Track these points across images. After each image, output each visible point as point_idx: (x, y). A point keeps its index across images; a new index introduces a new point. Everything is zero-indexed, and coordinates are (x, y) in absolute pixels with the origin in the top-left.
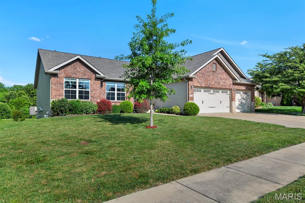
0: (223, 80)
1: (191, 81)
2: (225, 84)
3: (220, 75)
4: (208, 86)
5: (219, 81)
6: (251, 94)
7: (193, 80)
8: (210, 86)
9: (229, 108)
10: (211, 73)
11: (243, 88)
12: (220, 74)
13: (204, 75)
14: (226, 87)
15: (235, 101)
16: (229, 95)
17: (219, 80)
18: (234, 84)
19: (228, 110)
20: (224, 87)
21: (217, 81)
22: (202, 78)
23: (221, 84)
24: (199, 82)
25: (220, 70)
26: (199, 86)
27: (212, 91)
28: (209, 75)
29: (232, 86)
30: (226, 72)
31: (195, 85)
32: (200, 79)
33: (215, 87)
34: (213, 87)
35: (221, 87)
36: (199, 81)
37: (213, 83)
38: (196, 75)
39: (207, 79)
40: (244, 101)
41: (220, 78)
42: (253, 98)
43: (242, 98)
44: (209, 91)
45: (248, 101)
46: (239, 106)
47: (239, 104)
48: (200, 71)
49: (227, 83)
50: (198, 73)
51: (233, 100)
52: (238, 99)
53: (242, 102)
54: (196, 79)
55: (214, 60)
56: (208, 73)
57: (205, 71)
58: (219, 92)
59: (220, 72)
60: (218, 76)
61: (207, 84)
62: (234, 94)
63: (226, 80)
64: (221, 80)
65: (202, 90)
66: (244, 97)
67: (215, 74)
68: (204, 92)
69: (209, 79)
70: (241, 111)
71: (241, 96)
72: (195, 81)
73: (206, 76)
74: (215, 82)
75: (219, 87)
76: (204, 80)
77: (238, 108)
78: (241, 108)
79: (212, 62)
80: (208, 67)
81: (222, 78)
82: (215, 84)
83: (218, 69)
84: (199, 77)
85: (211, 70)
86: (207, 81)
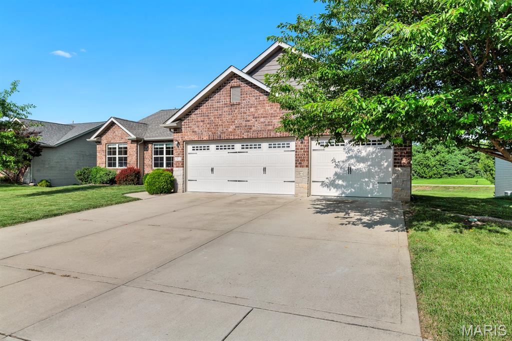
0: (262, 120)
1: (178, 133)
2: (270, 128)
3: (252, 110)
4: (216, 137)
5: (249, 124)
7: (183, 131)
8: (223, 137)
9: (294, 183)
10: (226, 109)
12: (251, 107)
13: (208, 116)
15: (310, 166)
16: (294, 153)
17: (249, 121)
19: (288, 190)
20: (265, 135)
21: (244, 123)
22: (202, 124)
23: (254, 128)
24: (195, 132)
25: (253, 98)
26: (196, 139)
27: (238, 147)
28: (220, 115)
31: (186, 138)
32: (198, 127)
33: (237, 137)
34: (232, 137)
35: (255, 135)
36: (196, 129)
37: (230, 130)
38: (189, 120)
39: (215, 123)
40: (361, 166)
41: (254, 115)
42: (401, 156)
43: (350, 158)
44: (231, 147)
45: (386, 164)
46: (337, 178)
47: (336, 174)
48: (198, 110)
49: (274, 125)
50: (193, 116)
51: (300, 163)
52: (334, 161)
53: (352, 167)
54: (189, 127)
55: (235, 80)
56: (216, 112)
57: (210, 108)
58: (260, 148)
59: (252, 103)
60: (246, 113)
61: (215, 133)
62: (302, 149)
63: (273, 118)
64: (256, 121)
65: (213, 147)
66: (364, 154)
67: (236, 109)
68: (218, 149)
69: (220, 122)
70: (342, 194)
71: (348, 152)
72: (187, 132)
73: (213, 118)
74: (236, 127)
75: (250, 135)
76: (208, 125)
77: (332, 184)
78: (344, 184)
79: (228, 87)
80: (219, 98)
81: (259, 114)
82: (238, 132)
83: (247, 97)
84: (195, 122)
85: (225, 104)
86: (214, 128)
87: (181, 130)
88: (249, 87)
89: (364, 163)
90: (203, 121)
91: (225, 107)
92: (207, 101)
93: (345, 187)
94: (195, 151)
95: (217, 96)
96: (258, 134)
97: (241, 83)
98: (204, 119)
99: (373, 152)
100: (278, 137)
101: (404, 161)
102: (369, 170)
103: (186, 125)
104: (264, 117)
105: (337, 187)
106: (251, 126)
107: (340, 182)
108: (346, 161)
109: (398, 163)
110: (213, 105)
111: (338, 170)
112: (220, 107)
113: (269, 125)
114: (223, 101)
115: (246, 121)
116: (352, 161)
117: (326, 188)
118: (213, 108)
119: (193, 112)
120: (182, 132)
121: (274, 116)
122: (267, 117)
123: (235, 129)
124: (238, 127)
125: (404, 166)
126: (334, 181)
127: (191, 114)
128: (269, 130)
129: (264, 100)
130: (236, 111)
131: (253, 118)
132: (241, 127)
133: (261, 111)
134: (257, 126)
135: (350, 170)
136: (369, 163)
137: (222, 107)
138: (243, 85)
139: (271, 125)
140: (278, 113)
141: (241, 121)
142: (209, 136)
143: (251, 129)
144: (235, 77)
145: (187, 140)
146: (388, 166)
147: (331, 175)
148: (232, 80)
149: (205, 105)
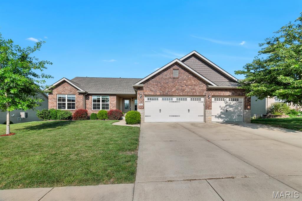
0: (190, 87)
1: (141, 90)
2: (194, 91)
3: (185, 81)
4: (165, 94)
5: (183, 88)
6: (244, 101)
8: (168, 94)
9: (203, 117)
10: (170, 80)
11: (228, 93)
12: (184, 80)
13: (160, 82)
14: (195, 94)
15: (211, 109)
16: (203, 103)
17: (183, 87)
18: (209, 90)
19: (201, 120)
20: (191, 94)
21: (180, 88)
22: (156, 86)
24: (152, 90)
25: (185, 76)
26: (153, 94)
27: (175, 99)
28: (167, 83)
29: (205, 92)
30: (195, 77)
31: (146, 93)
32: (154, 88)
33: (176, 94)
35: (186, 94)
37: (173, 90)
38: (148, 83)
39: (164, 87)
40: (231, 109)
41: (185, 84)
42: (247, 105)
43: (226, 106)
44: (171, 99)
45: (240, 108)
46: (222, 114)
47: (221, 112)
48: (154, 79)
49: (196, 89)
50: (150, 82)
51: (208, 108)
52: (220, 107)
53: (228, 110)
54: (148, 88)
55: (176, 66)
56: (165, 81)
57: (161, 78)
58: (186, 100)
59: (185, 78)
60: (181, 83)
61: (164, 92)
62: (209, 101)
63: (195, 86)
64: (187, 87)
65: (160, 99)
66: (232, 104)
67: (176, 80)
68: (163, 100)
69: (167, 86)
70: (224, 121)
71: (226, 103)
72: (146, 90)
73: (163, 84)
74: (176, 89)
75: (184, 94)
76: (160, 87)
77: (219, 117)
78: (225, 116)
79: (172, 69)
80: (166, 74)
81: (188, 84)
82: (177, 92)
83: (182, 75)
84: (152, 85)
85: (170, 77)
86: (163, 89)
87: (143, 89)
88: (183, 70)
89: (232, 108)
90: (157, 85)
91: (170, 79)
92: (159, 74)
93: (225, 118)
94: (149, 101)
95: (165, 73)
96: (188, 93)
97: (179, 68)
98: (158, 84)
99: (236, 103)
100: (198, 95)
101: (249, 107)
102: (234, 111)
103: (146, 86)
104: (191, 86)
105: (222, 118)
106: (184, 89)
107: (223, 116)
108: (225, 107)
109: (246, 108)
110: (163, 77)
111: (222, 111)
112: (167, 79)
113: (193, 89)
114: (169, 76)
115: (181, 87)
116: (228, 107)
117: (217, 119)
118: (163, 78)
119: (150, 80)
120: (143, 90)
121: (196, 86)
122: (192, 86)
123: (175, 90)
124: (178, 89)
125: (248, 109)
126: (220, 115)
127: (149, 81)
128: (193, 92)
129: (191, 78)
130: (176, 81)
131: (185, 85)
132: (179, 89)
133: (189, 83)
134: (187, 90)
135: (227, 110)
136: (234, 108)
137: (168, 79)
138: (180, 69)
139: (195, 90)
140: (198, 84)
141: (178, 87)
142: (161, 93)
143: (184, 91)
144: (176, 65)
145: (147, 94)
146: (241, 109)
147: (219, 113)
148: (174, 66)
149: (158, 76)
